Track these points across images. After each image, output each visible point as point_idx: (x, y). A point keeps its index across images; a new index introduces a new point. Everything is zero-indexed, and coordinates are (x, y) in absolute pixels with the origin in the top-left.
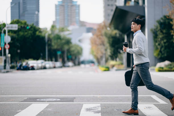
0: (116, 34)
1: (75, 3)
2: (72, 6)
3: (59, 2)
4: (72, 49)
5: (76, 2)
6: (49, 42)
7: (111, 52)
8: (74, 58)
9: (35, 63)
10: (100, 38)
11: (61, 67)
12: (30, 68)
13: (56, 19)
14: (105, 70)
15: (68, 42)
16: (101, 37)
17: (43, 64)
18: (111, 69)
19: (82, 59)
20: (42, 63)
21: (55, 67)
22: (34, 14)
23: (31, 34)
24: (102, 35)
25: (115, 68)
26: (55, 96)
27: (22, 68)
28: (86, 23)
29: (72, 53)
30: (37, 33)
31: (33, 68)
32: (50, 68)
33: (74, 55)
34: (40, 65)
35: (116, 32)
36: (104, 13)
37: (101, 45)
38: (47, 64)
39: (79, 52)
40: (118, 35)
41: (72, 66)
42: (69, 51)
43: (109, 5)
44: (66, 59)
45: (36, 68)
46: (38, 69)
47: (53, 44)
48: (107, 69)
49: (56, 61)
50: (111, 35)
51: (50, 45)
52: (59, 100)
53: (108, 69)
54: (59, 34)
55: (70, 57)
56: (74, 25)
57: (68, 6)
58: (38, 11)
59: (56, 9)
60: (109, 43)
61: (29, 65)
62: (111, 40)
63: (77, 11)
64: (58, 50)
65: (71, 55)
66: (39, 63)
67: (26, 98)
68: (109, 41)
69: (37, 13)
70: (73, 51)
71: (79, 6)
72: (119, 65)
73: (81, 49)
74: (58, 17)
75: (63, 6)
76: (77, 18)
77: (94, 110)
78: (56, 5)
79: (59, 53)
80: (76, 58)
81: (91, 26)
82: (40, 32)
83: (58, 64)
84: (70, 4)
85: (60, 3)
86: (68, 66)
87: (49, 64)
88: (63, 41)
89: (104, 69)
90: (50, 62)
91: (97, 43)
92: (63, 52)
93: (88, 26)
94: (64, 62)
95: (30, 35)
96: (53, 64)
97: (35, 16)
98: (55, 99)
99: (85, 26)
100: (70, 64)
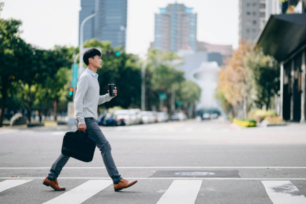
0: (268, 63)
1: (188, 11)
2: (184, 15)
3: (161, 9)
4: (185, 90)
5: (191, 9)
6: (148, 78)
7: (258, 95)
8: (186, 105)
9: (125, 114)
10: (239, 71)
11: (166, 121)
12: (119, 123)
13: (156, 38)
14: (249, 126)
15: (179, 78)
16: (241, 68)
17: (139, 116)
18: (258, 124)
19: (199, 106)
20: (137, 113)
21: (156, 122)
22: (119, 30)
23: (117, 63)
24: (242, 65)
25: (265, 122)
26: (201, 167)
27: (105, 123)
28: (207, 44)
29: (184, 97)
30: (128, 63)
31: (123, 123)
32: (149, 123)
33: (187, 100)
34: (134, 118)
35: (268, 60)
36: (239, 27)
37: (240, 81)
38: (144, 115)
39: (196, 96)
40: (271, 65)
41: (184, 120)
42: (178, 93)
43: (248, 13)
44: (173, 107)
45: (127, 122)
46: (130, 125)
47: (153, 81)
48: (252, 124)
49: (158, 110)
50: (258, 65)
51: (148, 83)
52: (214, 174)
53: (254, 124)
54: (164, 63)
55: (180, 103)
56: (186, 48)
57: (177, 15)
58: (125, 26)
59: (156, 22)
60: (256, 79)
61: (116, 117)
62: (259, 73)
63: (192, 24)
64: (162, 92)
65: (181, 100)
66: (133, 115)
67: (155, 172)
68: (255, 75)
69: (122, 28)
70: (186, 93)
71: (195, 16)
72: (272, 116)
73: (200, 90)
74: (159, 36)
75: (168, 15)
76: (192, 36)
77: (286, 190)
78: (156, 15)
79: (163, 97)
80: (189, 105)
81: (216, 50)
82: (133, 61)
83: (162, 116)
84: (180, 13)
85: (164, 12)
86: (178, 120)
87: (148, 115)
88: (171, 77)
89: (247, 123)
90: (150, 113)
91: (234, 79)
92: (169, 96)
93: (210, 50)
94: (170, 113)
95: (115, 65)
96: (153, 115)
97: (119, 33)
98: (205, 174)
99: (205, 50)
100: (181, 115)
